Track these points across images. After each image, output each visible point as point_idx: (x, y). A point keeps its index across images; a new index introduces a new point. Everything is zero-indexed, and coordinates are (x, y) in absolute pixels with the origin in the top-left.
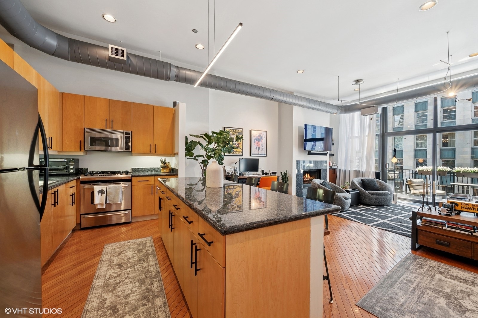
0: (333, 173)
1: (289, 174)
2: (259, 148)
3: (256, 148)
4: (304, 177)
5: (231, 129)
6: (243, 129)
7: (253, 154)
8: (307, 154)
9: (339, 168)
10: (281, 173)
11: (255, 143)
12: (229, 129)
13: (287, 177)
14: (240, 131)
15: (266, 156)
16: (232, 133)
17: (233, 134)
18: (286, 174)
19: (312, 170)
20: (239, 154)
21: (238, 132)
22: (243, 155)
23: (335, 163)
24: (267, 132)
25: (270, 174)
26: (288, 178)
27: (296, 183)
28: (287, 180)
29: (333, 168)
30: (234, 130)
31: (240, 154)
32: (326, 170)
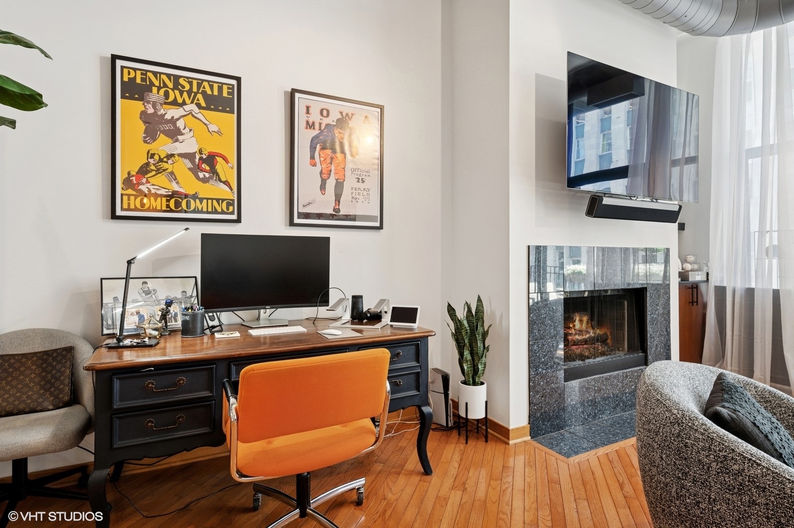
0: (692, 302)
1: (493, 314)
2: (339, 186)
3: (323, 187)
4: (569, 328)
5: (155, 74)
6: (238, 79)
7: (301, 215)
8: (585, 208)
9: (715, 281)
10: (451, 310)
11: (312, 157)
12: (144, 73)
13: (480, 329)
14: (220, 89)
15: (381, 227)
16: (167, 95)
17: (175, 103)
18: (476, 317)
19: (606, 291)
20: (216, 212)
21: (204, 93)
22: (238, 220)
23: (691, 258)
24: (382, 108)
25: (387, 319)
26: (485, 335)
27: (530, 362)
28: (480, 344)
29: (691, 279)
30: (177, 78)
31: (223, 212)
32: (665, 287)
